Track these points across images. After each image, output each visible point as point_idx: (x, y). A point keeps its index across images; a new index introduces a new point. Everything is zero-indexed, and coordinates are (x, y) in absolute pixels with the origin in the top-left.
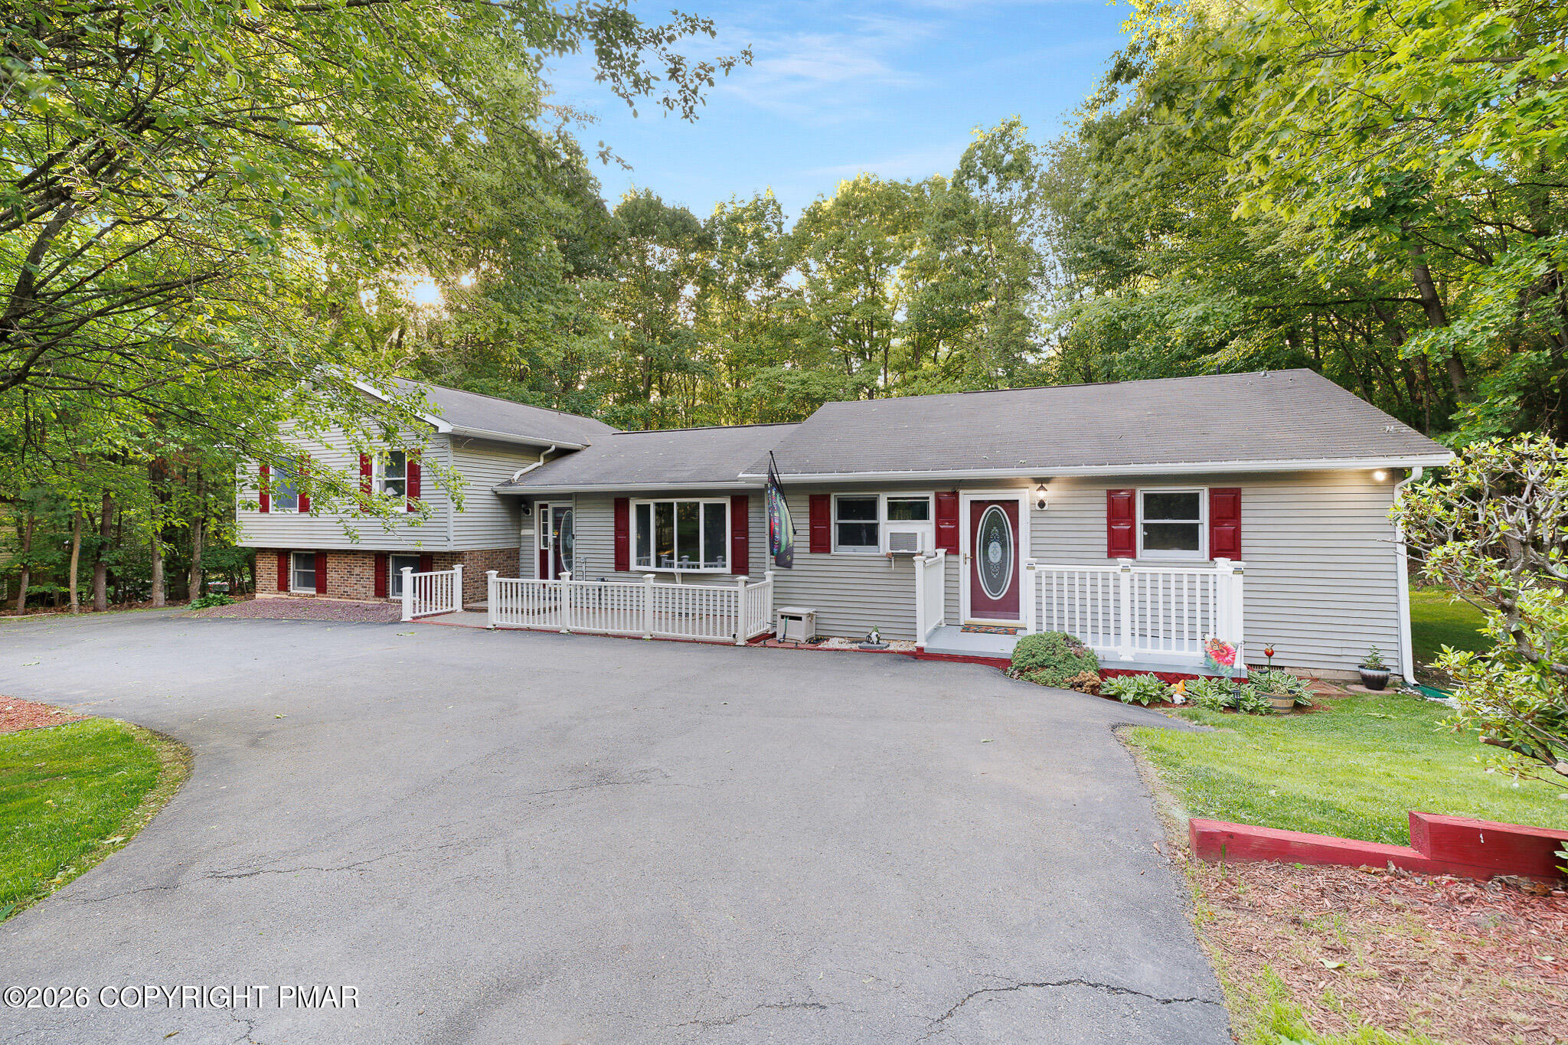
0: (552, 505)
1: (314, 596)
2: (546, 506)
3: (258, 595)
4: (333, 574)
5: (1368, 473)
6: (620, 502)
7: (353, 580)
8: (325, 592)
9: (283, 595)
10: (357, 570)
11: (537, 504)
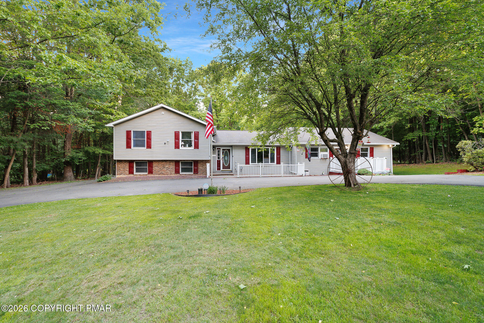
0: (222, 149)
1: (147, 175)
2: (220, 149)
3: (117, 176)
4: (156, 168)
5: (388, 146)
6: (247, 148)
7: (165, 169)
8: (152, 173)
9: (132, 175)
10: (167, 166)
11: (217, 148)
